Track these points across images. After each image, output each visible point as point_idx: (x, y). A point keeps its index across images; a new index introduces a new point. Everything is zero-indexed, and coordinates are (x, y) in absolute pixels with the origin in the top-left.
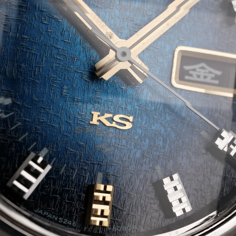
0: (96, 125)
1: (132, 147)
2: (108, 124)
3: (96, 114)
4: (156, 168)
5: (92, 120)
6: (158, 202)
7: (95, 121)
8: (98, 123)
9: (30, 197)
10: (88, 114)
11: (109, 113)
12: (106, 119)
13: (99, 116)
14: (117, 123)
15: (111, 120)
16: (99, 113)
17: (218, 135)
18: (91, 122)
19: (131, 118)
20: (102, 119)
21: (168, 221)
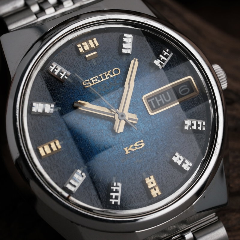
0: (129, 154)
1: (150, 153)
2: (134, 150)
3: (126, 149)
4: (166, 155)
5: (126, 153)
6: (176, 169)
7: (127, 152)
8: (129, 152)
9: (120, 202)
10: (123, 150)
11: (131, 144)
12: (131, 148)
13: (128, 149)
14: (137, 147)
15: (134, 147)
16: (127, 148)
17: (184, 124)
18: (126, 154)
19: (142, 141)
20: (130, 149)
21: (185, 175)
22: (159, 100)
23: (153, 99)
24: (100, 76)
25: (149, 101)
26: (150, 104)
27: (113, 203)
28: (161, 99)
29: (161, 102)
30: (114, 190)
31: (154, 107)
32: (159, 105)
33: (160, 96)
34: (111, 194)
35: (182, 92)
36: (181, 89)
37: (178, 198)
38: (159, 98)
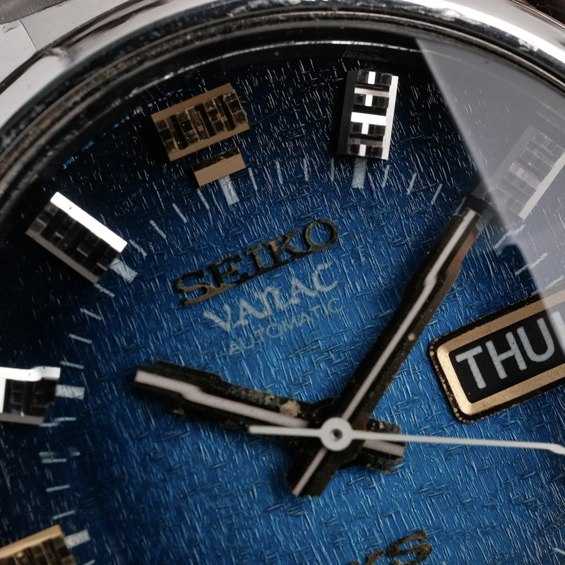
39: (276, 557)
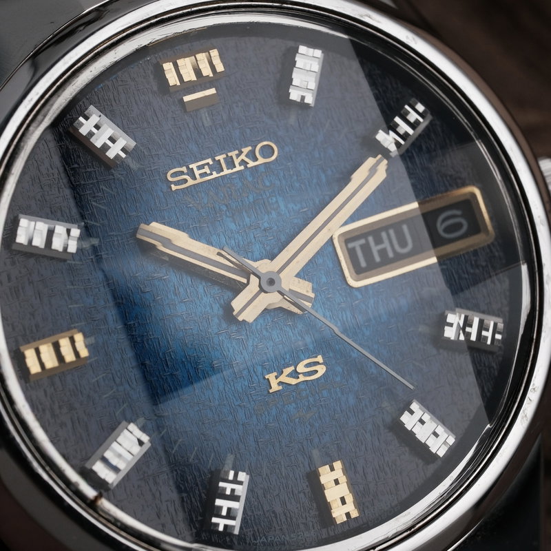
22: (380, 247)
23: (362, 241)
24: (219, 160)
25: (351, 245)
26: (352, 254)
27: (221, 528)
28: (386, 245)
29: (383, 253)
30: (228, 492)
31: (363, 264)
32: (378, 259)
33: (384, 235)
34: (218, 502)
35: (447, 230)
36: (444, 220)
37: (406, 531)
38: (379, 241)
39: (221, 366)
